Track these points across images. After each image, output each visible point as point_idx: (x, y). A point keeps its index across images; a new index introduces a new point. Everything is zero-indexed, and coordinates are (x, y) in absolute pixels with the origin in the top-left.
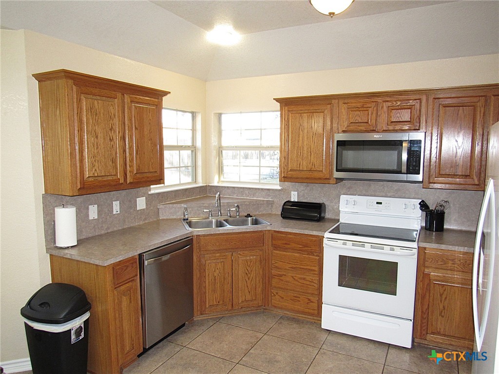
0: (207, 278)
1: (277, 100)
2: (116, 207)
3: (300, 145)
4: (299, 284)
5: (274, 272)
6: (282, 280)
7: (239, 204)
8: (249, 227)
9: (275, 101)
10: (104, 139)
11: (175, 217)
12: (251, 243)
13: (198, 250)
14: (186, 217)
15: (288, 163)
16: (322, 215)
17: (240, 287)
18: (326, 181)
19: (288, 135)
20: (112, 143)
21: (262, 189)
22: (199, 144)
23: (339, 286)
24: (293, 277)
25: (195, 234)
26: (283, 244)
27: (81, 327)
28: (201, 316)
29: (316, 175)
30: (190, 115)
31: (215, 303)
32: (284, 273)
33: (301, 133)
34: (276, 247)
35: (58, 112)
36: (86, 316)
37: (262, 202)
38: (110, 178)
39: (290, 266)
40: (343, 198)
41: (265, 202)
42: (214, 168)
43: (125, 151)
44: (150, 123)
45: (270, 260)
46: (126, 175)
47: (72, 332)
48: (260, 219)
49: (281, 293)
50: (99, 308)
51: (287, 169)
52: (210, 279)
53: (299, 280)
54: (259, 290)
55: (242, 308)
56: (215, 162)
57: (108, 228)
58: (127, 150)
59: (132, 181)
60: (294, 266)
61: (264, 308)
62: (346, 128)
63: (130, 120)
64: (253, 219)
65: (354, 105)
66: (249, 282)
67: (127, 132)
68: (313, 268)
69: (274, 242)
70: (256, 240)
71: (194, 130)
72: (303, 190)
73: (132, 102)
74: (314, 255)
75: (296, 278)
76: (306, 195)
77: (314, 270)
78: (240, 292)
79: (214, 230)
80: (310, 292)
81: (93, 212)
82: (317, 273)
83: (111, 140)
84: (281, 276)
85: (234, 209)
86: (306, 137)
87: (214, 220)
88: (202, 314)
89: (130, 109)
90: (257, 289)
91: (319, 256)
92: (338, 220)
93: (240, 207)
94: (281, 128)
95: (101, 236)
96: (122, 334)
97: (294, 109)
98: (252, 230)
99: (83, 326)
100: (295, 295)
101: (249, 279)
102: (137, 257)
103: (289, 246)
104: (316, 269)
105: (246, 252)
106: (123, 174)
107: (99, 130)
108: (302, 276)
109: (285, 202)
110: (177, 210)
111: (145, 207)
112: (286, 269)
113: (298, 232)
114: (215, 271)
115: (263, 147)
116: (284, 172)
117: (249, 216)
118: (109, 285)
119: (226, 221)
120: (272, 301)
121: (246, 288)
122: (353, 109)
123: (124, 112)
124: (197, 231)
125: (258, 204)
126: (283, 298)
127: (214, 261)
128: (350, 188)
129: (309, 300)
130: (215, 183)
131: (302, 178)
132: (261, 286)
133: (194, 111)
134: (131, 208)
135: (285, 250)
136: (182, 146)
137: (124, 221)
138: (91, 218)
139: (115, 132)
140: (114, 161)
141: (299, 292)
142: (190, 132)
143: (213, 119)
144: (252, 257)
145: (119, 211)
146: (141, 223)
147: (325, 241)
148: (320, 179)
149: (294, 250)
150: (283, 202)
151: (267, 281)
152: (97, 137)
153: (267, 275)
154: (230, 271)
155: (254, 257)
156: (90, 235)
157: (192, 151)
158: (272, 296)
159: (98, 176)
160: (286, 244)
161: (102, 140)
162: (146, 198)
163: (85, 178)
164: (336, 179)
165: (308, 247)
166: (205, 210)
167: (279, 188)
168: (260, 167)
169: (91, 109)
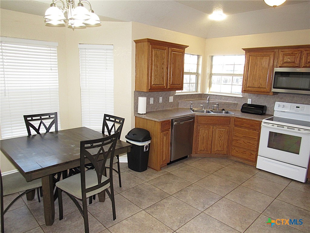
0: (200, 136)
1: (244, 49)
2: (161, 99)
3: (255, 74)
4: (247, 145)
5: (234, 138)
6: (238, 143)
7: (219, 104)
8: (223, 114)
9: (242, 50)
10: (160, 68)
11: (186, 107)
12: (223, 122)
13: (197, 123)
14: (192, 107)
15: (247, 83)
16: (264, 112)
17: (216, 143)
18: (268, 94)
19: (248, 69)
20: (163, 70)
21: (232, 97)
22: (200, 72)
23: (268, 147)
24: (244, 141)
25: (196, 115)
26: (240, 124)
27: (147, 145)
28: (195, 155)
29: (262, 90)
30: (197, 56)
31: (203, 149)
32: (239, 139)
33: (256, 67)
34: (236, 126)
35: (143, 56)
36: (149, 142)
37: (231, 104)
38: (161, 86)
39: (243, 135)
40: (277, 103)
41: (233, 104)
42: (207, 84)
43: (167, 74)
44: (179, 61)
45: (232, 132)
46: (167, 85)
47: (145, 147)
48: (229, 112)
49: (237, 149)
50: (154, 140)
51: (246, 86)
52: (201, 137)
53: (247, 143)
54: (225, 147)
55: (216, 154)
56: (208, 81)
57: (157, 109)
58: (169, 74)
59: (169, 88)
60: (245, 136)
61: (227, 156)
62: (281, 65)
63: (171, 60)
64: (225, 112)
65: (288, 52)
66: (220, 141)
67: (169, 65)
68: (255, 137)
69: (235, 123)
70: (225, 121)
71: (198, 64)
72: (255, 98)
73: (172, 51)
74: (256, 131)
75: (245, 142)
76: (256, 101)
77: (255, 139)
78: (215, 146)
79: (205, 114)
80: (251, 149)
81: (152, 101)
82: (257, 140)
83: (163, 69)
84: (237, 140)
85: (216, 106)
86: (258, 69)
87: (205, 110)
88: (196, 153)
89: (171, 54)
90: (224, 146)
91: (258, 132)
92: (273, 115)
93: (219, 105)
94: (245, 64)
95: (154, 111)
96: (163, 152)
97: (253, 54)
98: (224, 116)
99: (148, 145)
100: (244, 150)
101: (220, 140)
102: (171, 121)
103: (243, 125)
104: (257, 138)
105: (220, 127)
106: (166, 84)
107: (158, 64)
108: (249, 141)
109: (244, 104)
110: (187, 104)
111: (172, 101)
112: (241, 137)
113: (248, 118)
114: (204, 134)
115: (235, 75)
116: (244, 88)
117: (223, 110)
118: (159, 130)
119: (211, 111)
120: (232, 153)
121: (219, 144)
122: (286, 55)
123: (168, 56)
124: (197, 113)
125: (229, 104)
126: (237, 151)
127: (204, 129)
128: (282, 98)
129: (251, 153)
130: (207, 92)
131: (254, 91)
132: (227, 144)
133: (199, 55)
134: (167, 101)
135: (241, 127)
136: (191, 73)
137: (164, 107)
138: (151, 103)
139: (164, 65)
140: (163, 78)
141: (246, 149)
142: (196, 65)
143: (208, 59)
144: (223, 129)
145: (162, 101)
146: (170, 108)
147: (262, 124)
148: (264, 92)
149: (245, 127)
150: (243, 104)
151: (230, 142)
152: (157, 67)
153: (230, 139)
154: (211, 135)
155: (224, 129)
156: (150, 111)
157: (196, 75)
158: (232, 150)
159: (157, 84)
160: (242, 124)
161: (159, 68)
162: (173, 97)
163: (152, 85)
164: (273, 92)
165: (253, 126)
166: (201, 105)
167: (241, 96)
168: (232, 85)
169: (156, 55)
